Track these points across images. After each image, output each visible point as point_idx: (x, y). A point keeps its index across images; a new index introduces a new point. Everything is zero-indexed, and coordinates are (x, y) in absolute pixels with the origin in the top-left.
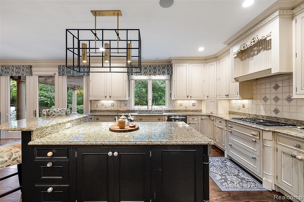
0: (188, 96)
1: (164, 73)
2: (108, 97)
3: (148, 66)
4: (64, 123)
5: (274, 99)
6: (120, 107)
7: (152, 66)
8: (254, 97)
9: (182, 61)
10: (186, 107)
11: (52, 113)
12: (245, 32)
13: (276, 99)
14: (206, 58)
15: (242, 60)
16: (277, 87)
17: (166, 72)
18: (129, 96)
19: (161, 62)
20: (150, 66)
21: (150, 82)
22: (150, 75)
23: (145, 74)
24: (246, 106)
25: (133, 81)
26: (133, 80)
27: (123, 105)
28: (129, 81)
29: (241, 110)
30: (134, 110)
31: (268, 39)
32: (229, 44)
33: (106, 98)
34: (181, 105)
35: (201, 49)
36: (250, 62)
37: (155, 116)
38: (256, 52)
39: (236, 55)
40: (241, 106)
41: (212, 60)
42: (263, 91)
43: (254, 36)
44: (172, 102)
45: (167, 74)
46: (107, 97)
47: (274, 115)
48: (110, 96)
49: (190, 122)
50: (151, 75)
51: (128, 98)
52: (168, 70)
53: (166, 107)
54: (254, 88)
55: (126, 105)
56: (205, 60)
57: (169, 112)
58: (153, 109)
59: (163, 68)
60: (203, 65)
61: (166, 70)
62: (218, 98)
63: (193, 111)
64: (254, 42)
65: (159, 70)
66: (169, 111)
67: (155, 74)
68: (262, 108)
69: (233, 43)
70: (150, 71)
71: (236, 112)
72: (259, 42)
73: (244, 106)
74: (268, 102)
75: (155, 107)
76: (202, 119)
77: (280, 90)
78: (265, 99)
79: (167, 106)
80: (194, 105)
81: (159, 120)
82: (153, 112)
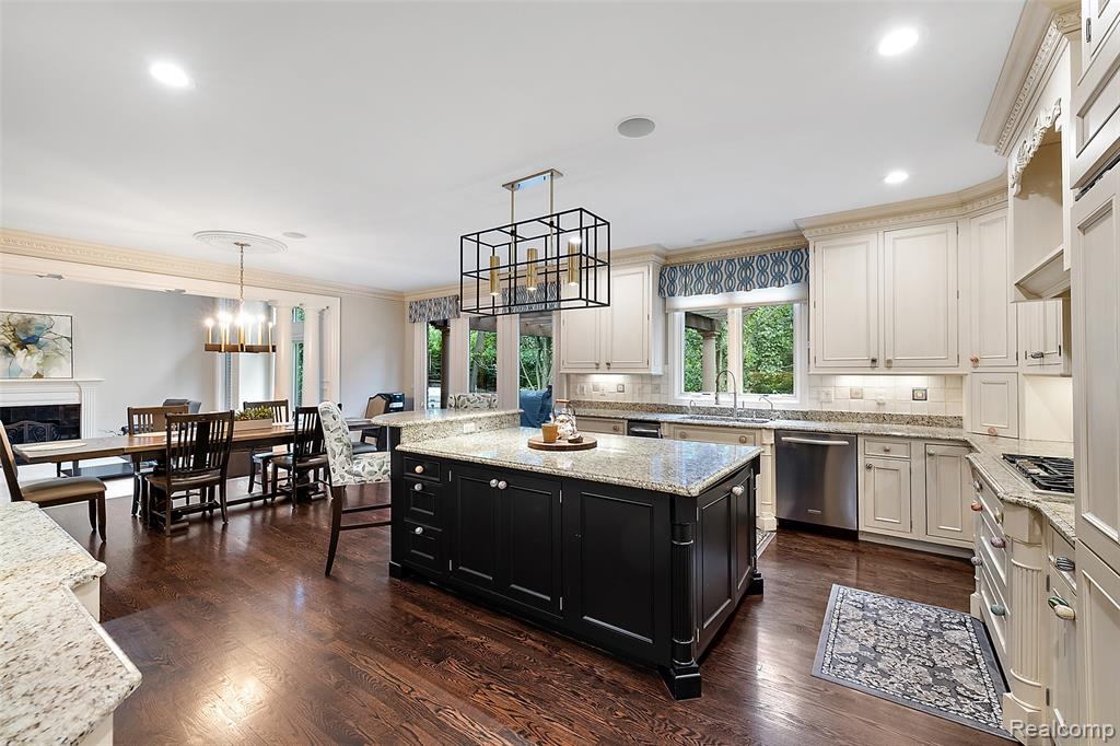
0: (874, 361)
1: (779, 280)
2: (603, 365)
3: (725, 262)
4: (460, 422)
6: (641, 394)
7: (736, 261)
9: (847, 227)
10: (879, 404)
11: (463, 402)
14: (964, 198)
17: (787, 275)
18: (666, 362)
19: (769, 241)
20: (730, 261)
21: (733, 312)
22: (730, 290)
23: (714, 288)
25: (677, 313)
26: (677, 310)
27: (648, 388)
28: (666, 315)
30: (681, 407)
32: (996, 142)
33: (597, 368)
34: (856, 395)
35: (897, 178)
37: (728, 426)
41: (991, 201)
44: (818, 381)
45: (790, 282)
46: (601, 366)
48: (608, 364)
49: (869, 461)
50: (732, 291)
51: (663, 368)
52: (796, 267)
53: (794, 402)
55: (657, 389)
56: (963, 203)
57: (805, 419)
58: (739, 406)
59: (778, 261)
60: (952, 228)
61: (790, 267)
62: (1022, 369)
63: (913, 420)
65: (762, 271)
66: (805, 416)
67: (746, 284)
70: (730, 276)
75: (746, 400)
76: (930, 455)
79: (798, 396)
80: (919, 396)
81: (741, 441)
82: (740, 415)
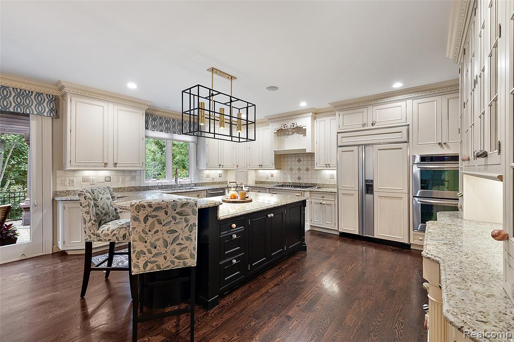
0: (220, 165)
2: (111, 164)
3: (171, 120)
5: (297, 170)
7: (176, 121)
8: (282, 167)
10: (213, 179)
12: (287, 116)
13: (299, 169)
15: (278, 136)
16: (299, 161)
20: (173, 120)
21: (170, 142)
22: (174, 133)
23: (167, 130)
24: (274, 175)
27: (129, 178)
29: (269, 179)
31: (304, 128)
32: (269, 119)
33: (105, 167)
36: (286, 139)
37: (195, 191)
38: (291, 133)
39: (276, 131)
40: (270, 176)
42: (289, 163)
43: (294, 121)
44: (199, 171)
46: (109, 165)
47: (297, 181)
48: (115, 164)
54: (282, 160)
55: (134, 178)
62: (248, 168)
63: (219, 183)
64: (293, 126)
68: (289, 176)
69: (274, 120)
70: (174, 127)
71: (264, 182)
72: (297, 127)
73: (272, 176)
74: (293, 172)
75: (181, 181)
77: (301, 162)
78: (291, 169)
79: (193, 178)
81: (198, 196)
82: (179, 187)
